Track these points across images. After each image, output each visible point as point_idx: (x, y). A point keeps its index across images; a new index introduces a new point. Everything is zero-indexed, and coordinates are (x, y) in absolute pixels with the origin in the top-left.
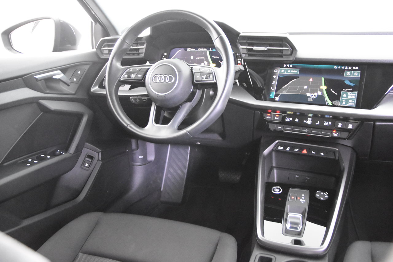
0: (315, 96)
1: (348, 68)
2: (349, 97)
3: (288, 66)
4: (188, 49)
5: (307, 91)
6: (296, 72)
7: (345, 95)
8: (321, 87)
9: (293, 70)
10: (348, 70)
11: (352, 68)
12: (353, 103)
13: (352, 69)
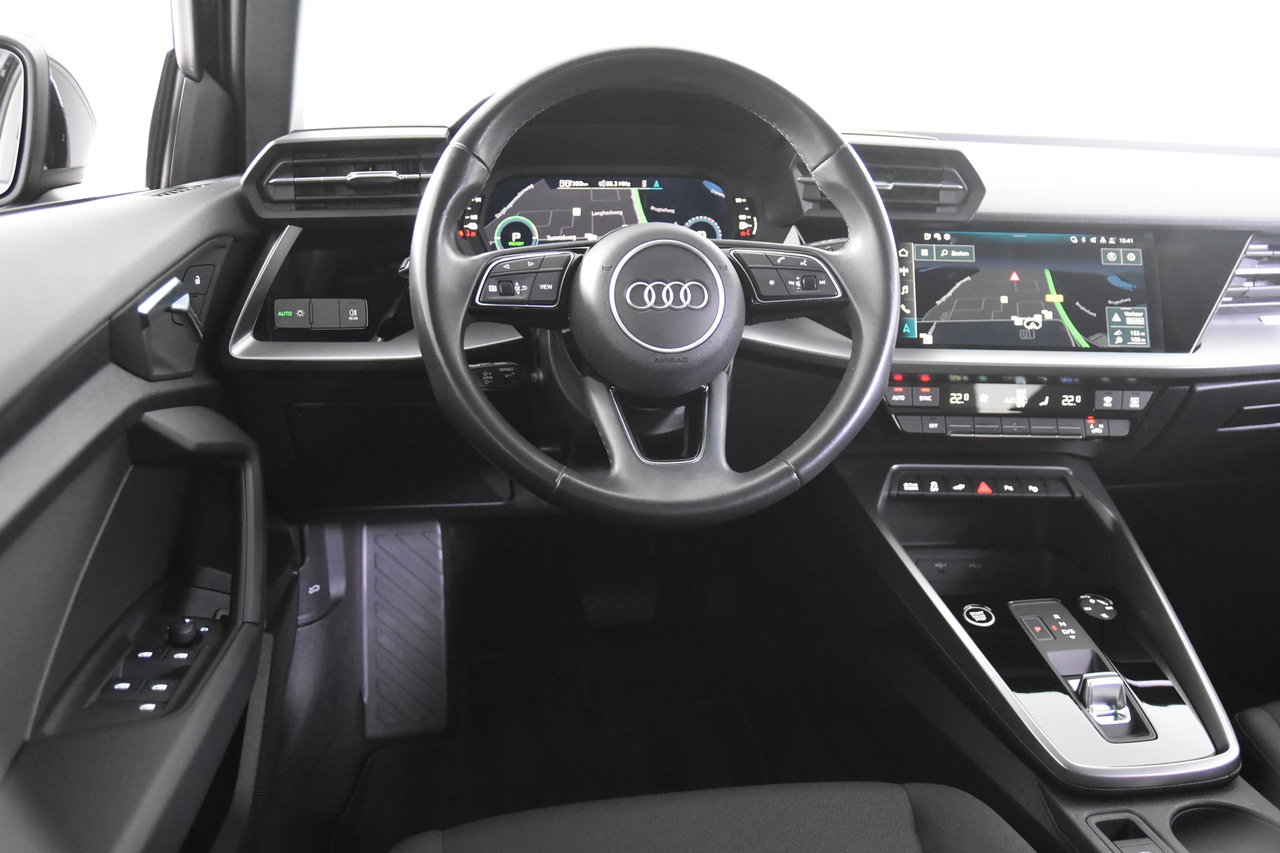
0: (1037, 324)
1: (1108, 240)
2: (1129, 321)
3: (937, 236)
4: (561, 181)
5: (1010, 310)
6: (967, 254)
7: (1116, 318)
8: (1049, 298)
9: (957, 250)
10: (1108, 245)
11: (1117, 241)
12: (1142, 337)
13: (1118, 245)
